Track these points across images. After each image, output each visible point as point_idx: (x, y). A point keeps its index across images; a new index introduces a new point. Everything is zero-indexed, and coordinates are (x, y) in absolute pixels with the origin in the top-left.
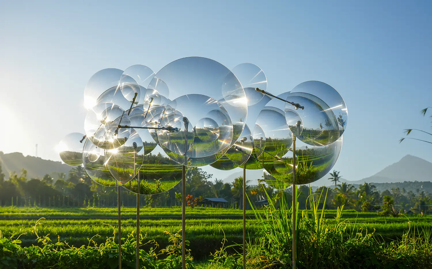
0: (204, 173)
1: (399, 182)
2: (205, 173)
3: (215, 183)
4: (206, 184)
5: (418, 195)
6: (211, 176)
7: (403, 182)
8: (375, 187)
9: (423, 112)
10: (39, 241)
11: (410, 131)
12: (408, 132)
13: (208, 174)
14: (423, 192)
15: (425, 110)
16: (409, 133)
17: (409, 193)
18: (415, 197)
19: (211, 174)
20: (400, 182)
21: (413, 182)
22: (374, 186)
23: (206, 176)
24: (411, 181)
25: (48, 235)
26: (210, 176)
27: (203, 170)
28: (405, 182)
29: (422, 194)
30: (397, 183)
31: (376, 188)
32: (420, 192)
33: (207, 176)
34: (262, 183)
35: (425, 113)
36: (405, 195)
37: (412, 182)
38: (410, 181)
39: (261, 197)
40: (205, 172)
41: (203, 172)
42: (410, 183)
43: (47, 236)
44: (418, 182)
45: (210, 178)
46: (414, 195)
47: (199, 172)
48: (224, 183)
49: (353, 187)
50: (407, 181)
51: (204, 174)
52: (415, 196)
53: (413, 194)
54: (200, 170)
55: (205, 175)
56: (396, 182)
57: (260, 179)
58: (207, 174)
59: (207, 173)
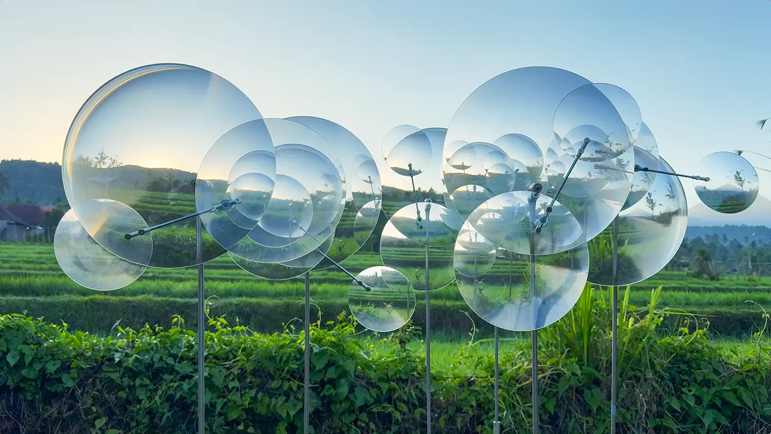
5: (746, 245)
9: (760, 124)
10: (210, 324)
17: (732, 242)
18: (742, 248)
21: (739, 226)
25: (223, 316)
29: (754, 244)
32: (751, 241)
36: (727, 244)
43: (222, 318)
46: (740, 246)
52: (743, 246)
53: (739, 244)
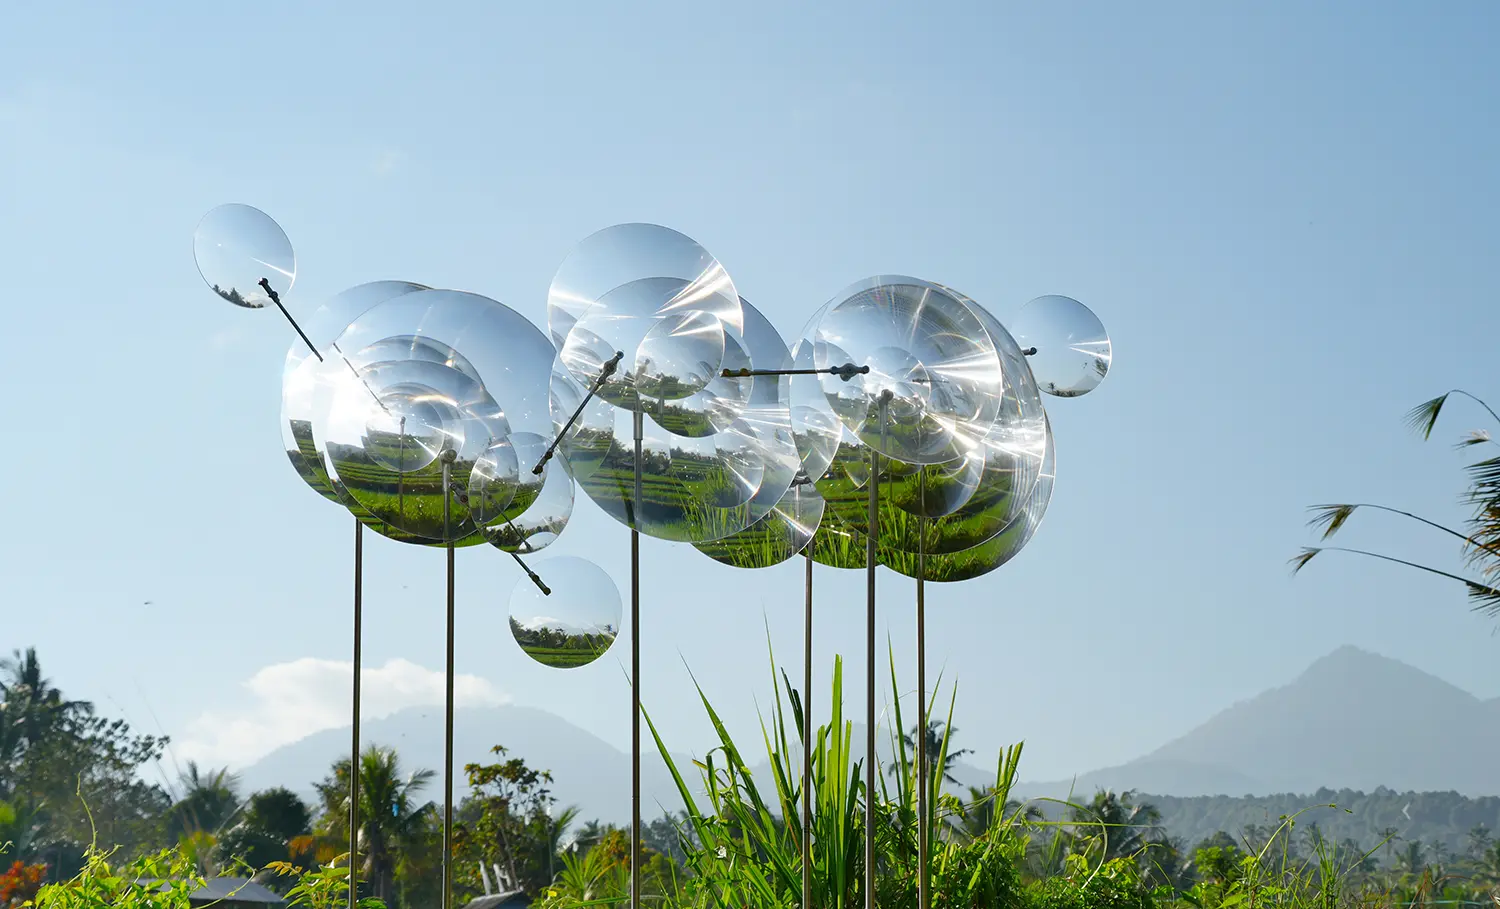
0: (109, 733)
1: (1291, 795)
2: (118, 732)
3: (180, 794)
4: (119, 796)
6: (155, 746)
7: (1310, 791)
8: (1155, 815)
9: (1424, 416)
11: (1342, 514)
12: (1333, 519)
13: (133, 739)
14: (1415, 847)
15: (1436, 407)
16: (1335, 525)
18: (1372, 869)
19: (158, 735)
20: (1298, 795)
21: (1368, 791)
22: (1149, 811)
23: (125, 750)
24: (1355, 789)
26: (147, 746)
27: (99, 714)
28: (1324, 793)
29: (1414, 855)
30: (1280, 797)
31: (1163, 825)
33: (130, 748)
34: (491, 790)
35: (1432, 423)
37: (1361, 794)
38: (1348, 790)
39: (490, 871)
40: (116, 726)
41: (104, 722)
42: (1353, 797)
44: (1392, 792)
45: (152, 760)
47: (72, 724)
48: (244, 792)
49: (1032, 812)
50: (1336, 786)
51: (111, 738)
52: (1377, 866)
54: (83, 714)
55: (119, 745)
56: (1274, 792)
57: (482, 766)
58: (132, 734)
59: (126, 728)
